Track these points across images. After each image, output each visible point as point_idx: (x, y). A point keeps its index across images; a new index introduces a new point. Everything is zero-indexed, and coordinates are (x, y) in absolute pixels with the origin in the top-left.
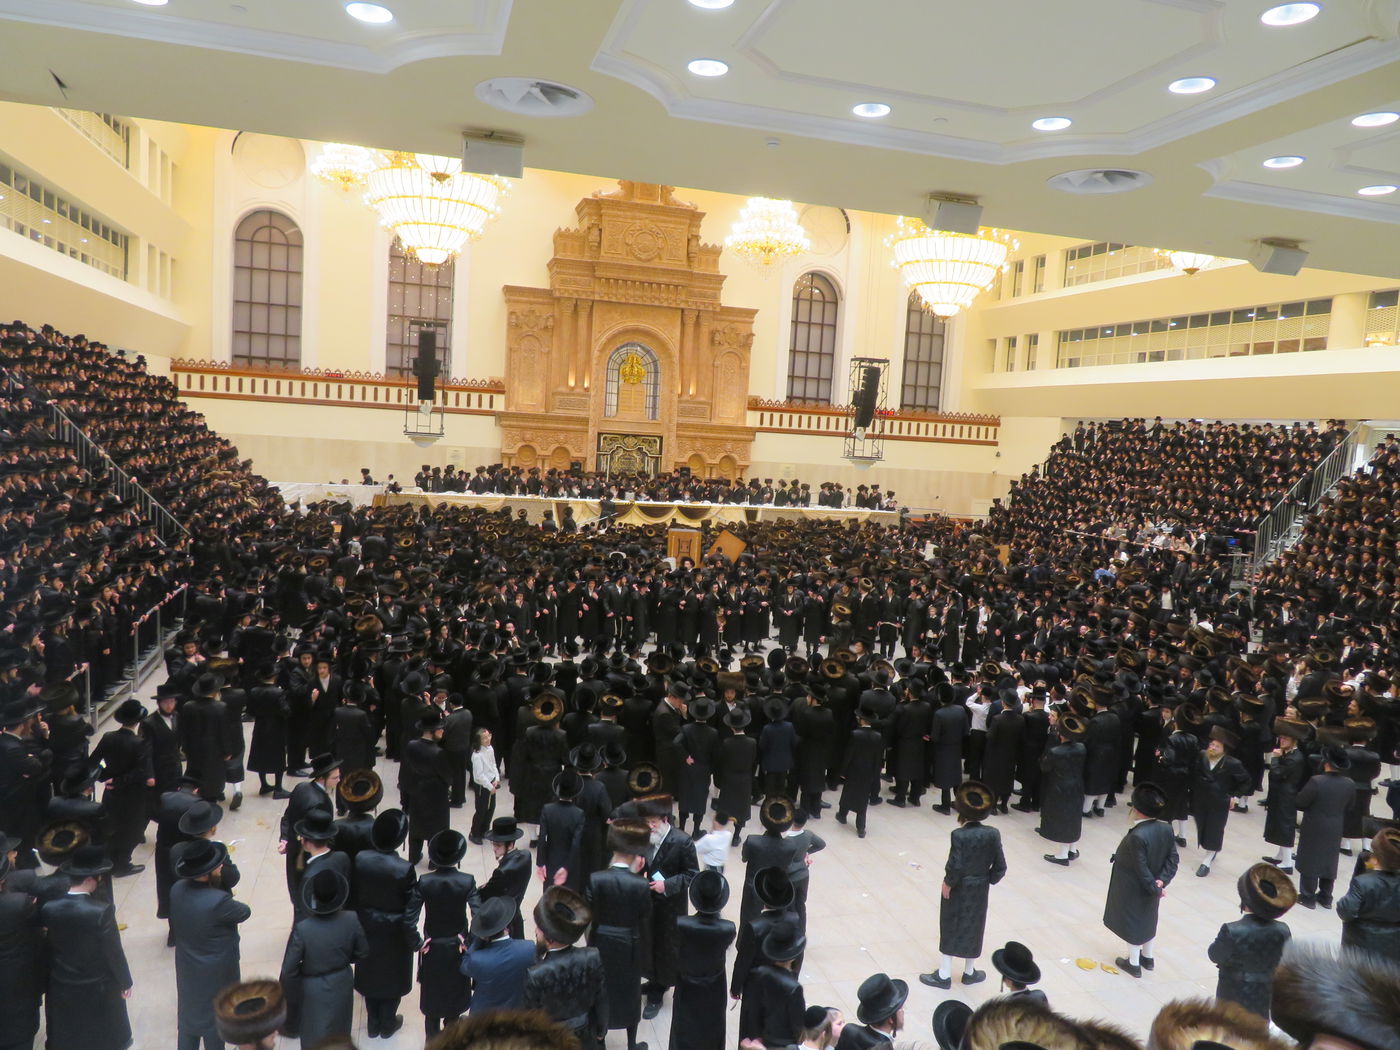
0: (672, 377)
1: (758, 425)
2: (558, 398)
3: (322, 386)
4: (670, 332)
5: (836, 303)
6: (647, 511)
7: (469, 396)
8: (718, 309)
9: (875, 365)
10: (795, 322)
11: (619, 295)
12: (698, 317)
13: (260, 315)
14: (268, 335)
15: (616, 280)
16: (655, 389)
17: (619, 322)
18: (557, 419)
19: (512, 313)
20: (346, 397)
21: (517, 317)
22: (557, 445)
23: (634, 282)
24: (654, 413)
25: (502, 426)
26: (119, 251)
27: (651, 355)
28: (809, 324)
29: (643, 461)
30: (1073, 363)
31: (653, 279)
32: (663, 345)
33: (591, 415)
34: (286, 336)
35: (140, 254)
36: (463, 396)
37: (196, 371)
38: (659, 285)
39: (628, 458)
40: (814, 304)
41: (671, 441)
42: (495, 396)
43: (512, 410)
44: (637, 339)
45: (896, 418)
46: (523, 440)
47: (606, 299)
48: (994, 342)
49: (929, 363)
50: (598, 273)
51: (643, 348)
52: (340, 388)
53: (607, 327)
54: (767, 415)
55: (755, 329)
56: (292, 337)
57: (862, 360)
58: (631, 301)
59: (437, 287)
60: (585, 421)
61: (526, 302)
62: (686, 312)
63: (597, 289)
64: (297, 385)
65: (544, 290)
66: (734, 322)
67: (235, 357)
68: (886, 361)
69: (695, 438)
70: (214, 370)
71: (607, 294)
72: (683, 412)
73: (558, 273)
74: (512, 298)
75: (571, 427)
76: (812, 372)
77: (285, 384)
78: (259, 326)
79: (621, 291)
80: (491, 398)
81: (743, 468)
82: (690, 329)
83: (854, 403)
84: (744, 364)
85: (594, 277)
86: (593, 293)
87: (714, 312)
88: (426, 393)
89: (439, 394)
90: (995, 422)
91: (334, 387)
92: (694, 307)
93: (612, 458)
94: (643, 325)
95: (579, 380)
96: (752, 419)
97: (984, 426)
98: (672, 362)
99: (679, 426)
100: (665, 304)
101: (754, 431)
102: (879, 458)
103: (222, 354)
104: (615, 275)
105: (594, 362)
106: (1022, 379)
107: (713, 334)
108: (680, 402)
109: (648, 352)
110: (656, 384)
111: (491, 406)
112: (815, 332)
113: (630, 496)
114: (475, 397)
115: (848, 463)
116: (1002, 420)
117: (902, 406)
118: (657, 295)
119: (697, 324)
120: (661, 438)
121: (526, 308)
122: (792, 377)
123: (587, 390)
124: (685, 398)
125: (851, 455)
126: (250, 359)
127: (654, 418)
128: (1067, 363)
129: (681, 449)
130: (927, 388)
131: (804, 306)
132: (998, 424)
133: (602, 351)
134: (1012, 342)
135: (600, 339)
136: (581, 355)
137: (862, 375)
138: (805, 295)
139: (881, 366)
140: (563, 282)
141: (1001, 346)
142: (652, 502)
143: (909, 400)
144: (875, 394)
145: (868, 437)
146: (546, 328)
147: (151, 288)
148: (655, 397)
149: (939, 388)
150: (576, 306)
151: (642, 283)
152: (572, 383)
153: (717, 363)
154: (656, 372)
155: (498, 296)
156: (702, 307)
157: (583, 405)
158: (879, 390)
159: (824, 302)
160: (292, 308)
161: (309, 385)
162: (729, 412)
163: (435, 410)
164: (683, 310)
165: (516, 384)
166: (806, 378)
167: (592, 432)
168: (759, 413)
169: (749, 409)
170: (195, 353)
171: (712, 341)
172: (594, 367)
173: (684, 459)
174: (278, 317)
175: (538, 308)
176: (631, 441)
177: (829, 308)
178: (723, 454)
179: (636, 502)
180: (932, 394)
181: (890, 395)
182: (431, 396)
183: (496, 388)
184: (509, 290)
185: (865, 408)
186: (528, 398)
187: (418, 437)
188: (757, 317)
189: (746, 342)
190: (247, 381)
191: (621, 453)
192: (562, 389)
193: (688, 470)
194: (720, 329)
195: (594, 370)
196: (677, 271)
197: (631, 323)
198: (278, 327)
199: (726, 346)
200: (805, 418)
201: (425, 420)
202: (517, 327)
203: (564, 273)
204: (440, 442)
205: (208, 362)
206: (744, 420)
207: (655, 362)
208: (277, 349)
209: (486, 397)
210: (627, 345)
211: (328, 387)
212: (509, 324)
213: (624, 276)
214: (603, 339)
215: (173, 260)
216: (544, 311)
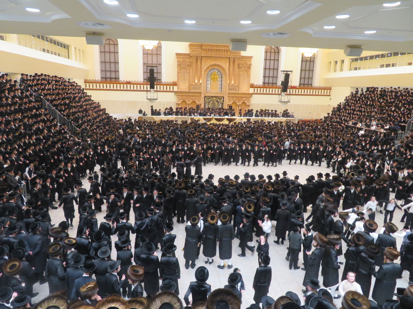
0: (226, 78)
1: (253, 92)
2: (192, 86)
3: (125, 85)
4: (225, 65)
5: (279, 52)
6: (217, 120)
8: (240, 57)
9: (288, 73)
10: (266, 59)
11: (209, 54)
12: (234, 60)
13: (108, 65)
14: (110, 71)
15: (209, 50)
16: (221, 82)
17: (210, 63)
18: (192, 93)
19: (178, 61)
20: (132, 89)
21: (180, 63)
22: (192, 100)
23: (214, 50)
24: (221, 90)
25: (177, 95)
26: (66, 50)
27: (220, 72)
28: (270, 60)
29: (218, 104)
30: (356, 69)
31: (220, 48)
32: (223, 69)
33: (202, 91)
34: (115, 71)
35: (72, 50)
36: (165, 87)
37: (91, 83)
38: (222, 50)
39: (213, 103)
40: (272, 53)
41: (226, 98)
42: (174, 86)
43: (179, 90)
44: (216, 67)
45: (297, 89)
46: (183, 99)
47: (206, 55)
48: (331, 62)
49: (309, 70)
50: (203, 48)
51: (217, 70)
53: (206, 64)
54: (256, 89)
55: (252, 62)
56: (117, 71)
57: (284, 71)
58: (213, 56)
59: (157, 54)
60: (200, 93)
62: (230, 58)
63: (203, 53)
64: (118, 85)
65: (187, 54)
66: (245, 60)
67: (102, 78)
68: (292, 71)
69: (234, 97)
70: (96, 82)
72: (230, 89)
73: (191, 48)
74: (178, 57)
75: (196, 95)
76: (271, 75)
77: (115, 85)
78: (108, 69)
79: (211, 53)
80: (173, 87)
81: (249, 106)
82: (232, 64)
83: (281, 85)
84: (249, 74)
86: (202, 54)
87: (239, 58)
88: (152, 87)
89: (155, 86)
90: (330, 89)
91: (129, 86)
92: (233, 57)
93: (209, 104)
94: (217, 63)
95: (199, 81)
96: (251, 90)
97: (326, 90)
98: (226, 74)
99: (229, 93)
100: (224, 56)
101: (252, 94)
102: (289, 102)
103: (98, 78)
104: (208, 48)
105: (203, 75)
106: (339, 75)
107: (239, 65)
108: (229, 86)
109: (219, 71)
110: (222, 81)
111: (173, 89)
112: (272, 62)
113: (212, 115)
114: (168, 87)
115: (279, 103)
116: (332, 88)
117: (300, 84)
118: (221, 53)
119: (234, 62)
120: (223, 97)
121: (182, 59)
122: (264, 77)
123: (201, 84)
124: (231, 85)
125: (280, 101)
127: (221, 91)
128: (353, 69)
129: (229, 100)
130: (308, 78)
131: (269, 54)
132: (331, 89)
133: (205, 71)
134: (336, 62)
135: (204, 67)
136: (199, 73)
137: (284, 76)
138: (269, 51)
139: (290, 73)
140: (193, 51)
141: (333, 64)
142: (219, 117)
143: (302, 82)
144: (288, 82)
145: (286, 95)
146: (188, 65)
147: (76, 60)
148: (221, 85)
149: (312, 78)
150: (197, 58)
151: (216, 50)
152: (196, 81)
153: (240, 73)
154: (222, 77)
155: (175, 55)
156: (235, 57)
157: (200, 88)
158: (290, 80)
159: (275, 52)
160: (116, 63)
161: (122, 85)
162: (244, 89)
163: (155, 91)
164: (229, 58)
165: (180, 82)
166: (269, 77)
167: (203, 96)
168: (253, 89)
169: (251, 87)
170: (91, 78)
171: (239, 67)
172: (203, 77)
173: (231, 103)
174: (113, 65)
175: (186, 59)
176: (214, 98)
177: (276, 54)
178: (243, 102)
179: (214, 117)
180: (310, 80)
181: (294, 81)
182: (153, 88)
183: (174, 84)
184: (177, 54)
185: (285, 86)
186: (184, 87)
187: (150, 100)
188: (253, 59)
189: (249, 67)
190: (105, 85)
191: (211, 102)
192: (194, 84)
193: (231, 107)
194: (241, 63)
195: (203, 78)
196: (227, 46)
197: (213, 63)
198: (113, 69)
199: (243, 68)
200: (268, 89)
201: (152, 95)
202: (180, 66)
203: (193, 48)
204: (157, 101)
205: (94, 80)
206: (249, 91)
207: (221, 74)
208: (113, 75)
209: (171, 87)
210: (213, 69)
211: (127, 86)
212: (178, 64)
213: (211, 48)
214: (205, 68)
215: (83, 51)
216: (187, 60)
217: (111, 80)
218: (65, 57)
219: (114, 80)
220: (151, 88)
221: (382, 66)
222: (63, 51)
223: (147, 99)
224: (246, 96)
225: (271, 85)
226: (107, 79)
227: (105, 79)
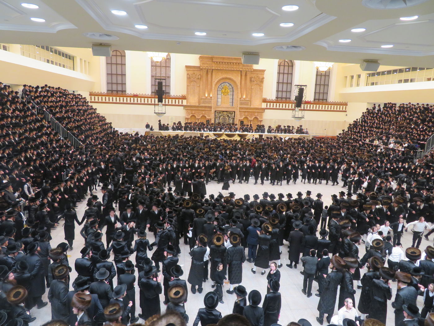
0: (238, 92)
1: (266, 107)
2: (202, 100)
3: (132, 99)
4: (237, 78)
5: (292, 66)
6: (228, 135)
8: (252, 70)
9: (303, 87)
10: (279, 73)
11: (221, 67)
12: (246, 73)
13: (114, 77)
14: (117, 84)
15: (220, 62)
16: (233, 96)
17: (221, 76)
18: (202, 107)
19: (188, 74)
20: (139, 102)
21: (189, 75)
22: (202, 115)
23: (225, 63)
24: (232, 104)
25: (186, 110)
26: (72, 61)
27: (231, 86)
28: (284, 73)
29: (229, 119)
30: (373, 84)
31: (231, 61)
32: (235, 82)
33: (212, 105)
34: (122, 84)
35: (77, 61)
36: (174, 100)
37: (97, 95)
38: (233, 63)
39: (224, 118)
40: (285, 67)
41: (237, 113)
42: (183, 100)
43: (189, 104)
44: (227, 81)
45: (312, 104)
46: (192, 113)
47: (217, 68)
48: (346, 77)
49: (324, 85)
50: (214, 60)
51: (228, 83)
52: (137, 99)
53: (217, 77)
54: (269, 104)
55: (265, 76)
56: (123, 84)
57: (298, 86)
58: (225, 69)
59: (166, 67)
60: (211, 107)
61: (192, 70)
62: (242, 72)
63: (213, 66)
64: (125, 98)
65: (198, 66)
66: (258, 74)
67: (108, 90)
68: (306, 86)
69: (245, 112)
70: (101, 95)
71: (217, 67)
72: (241, 104)
73: (201, 61)
74: (188, 69)
75: (206, 109)
76: (285, 89)
77: (121, 98)
78: (114, 81)
79: (222, 66)
80: (182, 101)
81: (261, 121)
82: (243, 77)
83: (295, 100)
84: (261, 88)
85: (213, 61)
86: (212, 67)
87: (251, 71)
88: (160, 100)
89: (164, 100)
90: (346, 104)
91: (136, 99)
92: (245, 70)
93: (219, 119)
94: (228, 76)
95: (209, 94)
96: (264, 105)
97: (342, 106)
98: (238, 88)
99: (240, 108)
100: (235, 69)
101: (264, 109)
102: (303, 118)
103: (104, 90)
104: (219, 61)
105: (213, 89)
106: (355, 90)
107: (251, 78)
108: (240, 100)
110: (233, 95)
111: (182, 103)
112: (286, 76)
113: (223, 131)
114: (177, 100)
115: (293, 119)
116: (348, 104)
117: (315, 99)
118: (233, 67)
119: (246, 75)
120: (235, 112)
121: (192, 72)
122: (278, 91)
123: (211, 97)
124: (242, 99)
125: (294, 117)
126: (112, 91)
127: (232, 106)
128: (370, 84)
129: (241, 116)
130: (324, 93)
131: (282, 68)
132: (347, 105)
133: (216, 85)
134: (352, 77)
136: (209, 87)
137: (298, 90)
138: (282, 64)
139: (304, 87)
140: (203, 64)
141: (349, 78)
142: (230, 133)
143: (317, 97)
144: (302, 97)
145: (300, 110)
146: (198, 78)
147: (81, 71)
148: (233, 99)
149: (327, 93)
150: (207, 71)
151: (228, 63)
152: (206, 95)
153: (252, 87)
154: (233, 91)
155: (184, 68)
156: (247, 70)
157: (210, 102)
158: (304, 95)
159: (289, 66)
160: (123, 75)
161: (129, 99)
162: (257, 103)
163: (163, 105)
164: (241, 71)
165: (190, 96)
166: (282, 91)
167: (213, 111)
168: (266, 103)
169: (263, 102)
170: (96, 90)
171: (251, 80)
172: (213, 90)
173: (242, 119)
174: (120, 78)
175: (195, 72)
176: (225, 113)
177: (290, 68)
178: (255, 117)
179: (225, 133)
180: (325, 95)
181: (309, 95)
182: (162, 102)
183: (184, 98)
184: (187, 67)
185: (299, 101)
186: (193, 101)
187: (158, 114)
188: (265, 72)
189: (262, 81)
190: (111, 98)
191: (222, 117)
192: (204, 97)
193: (243, 122)
194: (253, 76)
195: (213, 91)
196: (239, 58)
197: (224, 76)
198: (120, 81)
199: (255, 82)
200: (281, 104)
201: (160, 108)
202: (190, 79)
203: (203, 61)
204: (165, 115)
205: (100, 93)
206: (261, 105)
207: (232, 88)
208: (120, 88)
209: (180, 101)
210: (224, 83)
211: (134, 99)
212: (187, 77)
213: (222, 61)
214: (216, 81)
215: (88, 62)
216: (198, 73)
217: (117, 93)
218: (70, 68)
219: (120, 93)
220: (159, 102)
221: (400, 81)
222: (68, 62)
223: (155, 113)
224: (258, 111)
225: (284, 99)
226: (113, 92)
227: (111, 92)
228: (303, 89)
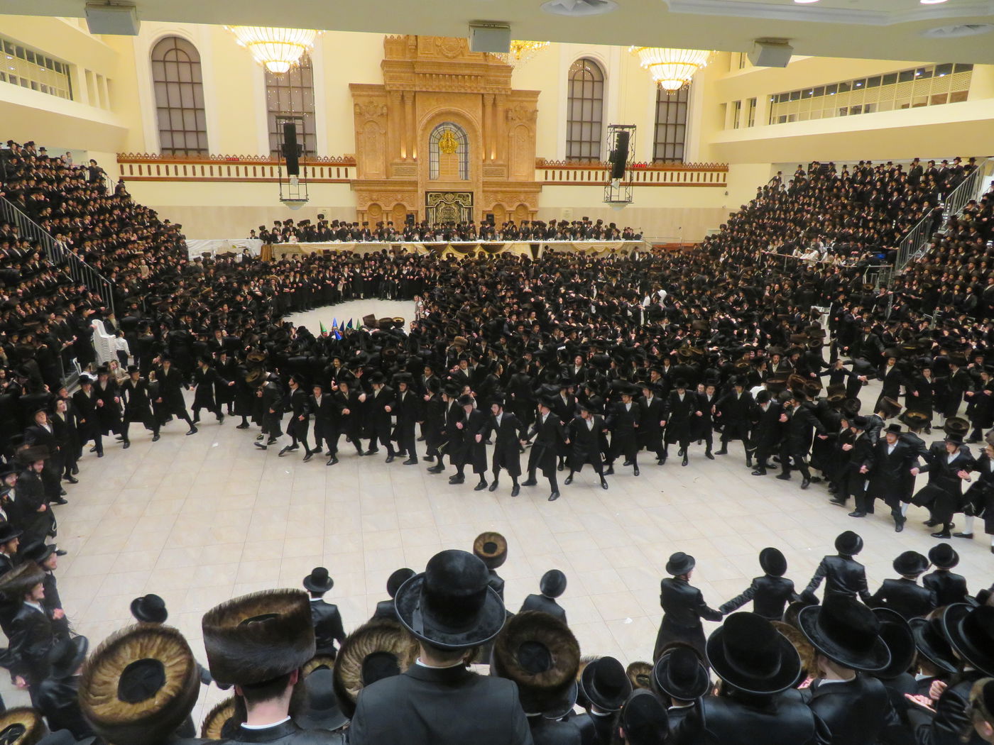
0: (478, 147)
1: (544, 180)
2: (395, 167)
3: (224, 168)
4: (474, 113)
5: (602, 81)
6: (459, 249)
7: (330, 170)
8: (509, 93)
9: (626, 130)
10: (571, 99)
11: (433, 86)
12: (495, 99)
13: (176, 117)
14: (185, 132)
15: (431, 75)
16: (466, 156)
17: (435, 107)
18: (395, 183)
19: (356, 105)
20: (242, 175)
21: (360, 108)
22: (396, 203)
23: (444, 75)
24: (466, 175)
25: (357, 191)
26: (64, 77)
27: (461, 131)
28: (583, 99)
29: (459, 211)
30: (783, 120)
31: (459, 72)
32: (469, 122)
33: (419, 179)
34: (197, 132)
35: (79, 78)
36: (326, 169)
37: (136, 161)
38: (463, 76)
39: (448, 210)
40: (585, 83)
41: (479, 196)
42: (348, 168)
43: (362, 178)
44: (451, 119)
45: (648, 170)
46: (371, 200)
47: (424, 89)
48: (724, 105)
49: (676, 125)
50: (417, 70)
51: (455, 126)
52: (237, 168)
53: (426, 111)
54: (550, 172)
55: (539, 106)
56: (200, 132)
57: (616, 127)
58: (444, 90)
59: (302, 88)
60: (415, 184)
61: (368, 96)
62: (485, 96)
63: (417, 83)
64: (207, 168)
65: (380, 86)
66: (522, 101)
67: (163, 149)
68: (634, 126)
69: (497, 192)
70: (148, 160)
71: (425, 86)
72: (486, 173)
73: (387, 72)
74: (356, 93)
75: (406, 188)
76: (586, 137)
77: (198, 167)
78: (177, 125)
79: (435, 83)
80: (346, 169)
81: (534, 213)
82: (489, 109)
83: (610, 160)
84: (531, 134)
85: (414, 72)
86: (414, 85)
87: (507, 96)
88: (293, 170)
89: (301, 169)
90: (725, 169)
91: (233, 168)
92: (491, 92)
93: (437, 210)
94: (454, 108)
95: (409, 153)
96: (539, 176)
97: (717, 171)
98: (476, 136)
99: (485, 184)
100: (469, 91)
101: (541, 185)
102: (630, 202)
103: (153, 148)
104: (430, 71)
105: (419, 139)
106: (745, 134)
107: (507, 112)
108: (484, 166)
109: (459, 129)
110: (466, 153)
111: (347, 176)
112: (587, 105)
114: (334, 169)
115: (607, 205)
116: (730, 167)
117: (655, 159)
118: (462, 84)
119: (494, 104)
120: (472, 193)
121: (366, 100)
122: (570, 142)
123: (415, 160)
124: (488, 162)
125: (609, 200)
126: (174, 150)
127: (466, 179)
128: (777, 120)
129: (487, 201)
130: (674, 145)
131: (578, 86)
132: (727, 170)
133: (425, 129)
134: (738, 105)
135: (422, 120)
136: (409, 134)
137: (616, 138)
138: (579, 77)
139: (631, 131)
140: (391, 78)
141: (730, 108)
142: (462, 242)
143: (660, 155)
144: (627, 153)
145: (621, 185)
146: (382, 114)
147: (91, 101)
148: (466, 163)
149: (683, 144)
150: (403, 97)
151: (450, 75)
152: (404, 155)
153: (511, 134)
154: (466, 144)
155: (345, 91)
156: (497, 92)
157: (413, 171)
158: (629, 149)
159: (593, 81)
160: (198, 110)
161: (216, 168)
162: (522, 172)
163: (301, 181)
164: (483, 95)
165: (364, 159)
166: (581, 142)
167: (421, 192)
168: (544, 171)
169: (537, 168)
170: (133, 149)
171: (507, 118)
172: (419, 143)
173: (489, 208)
174: (189, 117)
175: (375, 99)
176: (450, 196)
177: (597, 86)
178: (519, 203)
179: (451, 243)
180: (678, 149)
181: (642, 150)
182: (297, 173)
183: (349, 162)
184: (353, 87)
185: (619, 164)
186: (373, 168)
187: (290, 202)
188: (540, 97)
189: (532, 118)
190: (171, 167)
191: (444, 206)
192: (397, 161)
193: (492, 216)
194: (511, 107)
195: (419, 145)
196: (476, 64)
197: (445, 107)
198: (190, 126)
199: (518, 120)
200: (579, 172)
201: (293, 190)
202: (360, 115)
203: (392, 72)
204: (306, 204)
205: (143, 155)
206: (533, 176)
207: (464, 136)
208: (192, 143)
209: (342, 170)
210: (443, 124)
211: (229, 168)
212: (355, 113)
213: (437, 71)
214: (425, 121)
215: (108, 80)
216: (380, 102)
217: (187, 154)
218: (62, 95)
219: (195, 154)
220: (289, 173)
221: (843, 112)
222: (56, 79)
223: (282, 200)
224: (526, 189)
225: (585, 161)
226: (178, 153)
227: (170, 152)
228: (627, 134)
